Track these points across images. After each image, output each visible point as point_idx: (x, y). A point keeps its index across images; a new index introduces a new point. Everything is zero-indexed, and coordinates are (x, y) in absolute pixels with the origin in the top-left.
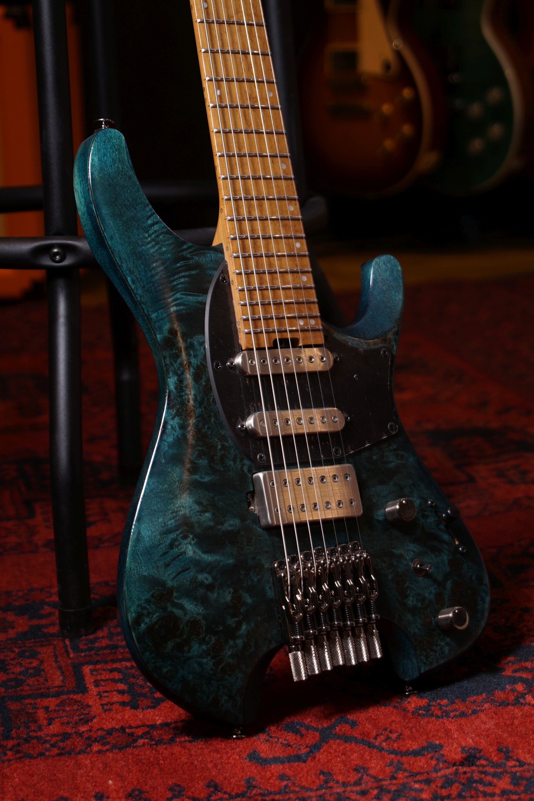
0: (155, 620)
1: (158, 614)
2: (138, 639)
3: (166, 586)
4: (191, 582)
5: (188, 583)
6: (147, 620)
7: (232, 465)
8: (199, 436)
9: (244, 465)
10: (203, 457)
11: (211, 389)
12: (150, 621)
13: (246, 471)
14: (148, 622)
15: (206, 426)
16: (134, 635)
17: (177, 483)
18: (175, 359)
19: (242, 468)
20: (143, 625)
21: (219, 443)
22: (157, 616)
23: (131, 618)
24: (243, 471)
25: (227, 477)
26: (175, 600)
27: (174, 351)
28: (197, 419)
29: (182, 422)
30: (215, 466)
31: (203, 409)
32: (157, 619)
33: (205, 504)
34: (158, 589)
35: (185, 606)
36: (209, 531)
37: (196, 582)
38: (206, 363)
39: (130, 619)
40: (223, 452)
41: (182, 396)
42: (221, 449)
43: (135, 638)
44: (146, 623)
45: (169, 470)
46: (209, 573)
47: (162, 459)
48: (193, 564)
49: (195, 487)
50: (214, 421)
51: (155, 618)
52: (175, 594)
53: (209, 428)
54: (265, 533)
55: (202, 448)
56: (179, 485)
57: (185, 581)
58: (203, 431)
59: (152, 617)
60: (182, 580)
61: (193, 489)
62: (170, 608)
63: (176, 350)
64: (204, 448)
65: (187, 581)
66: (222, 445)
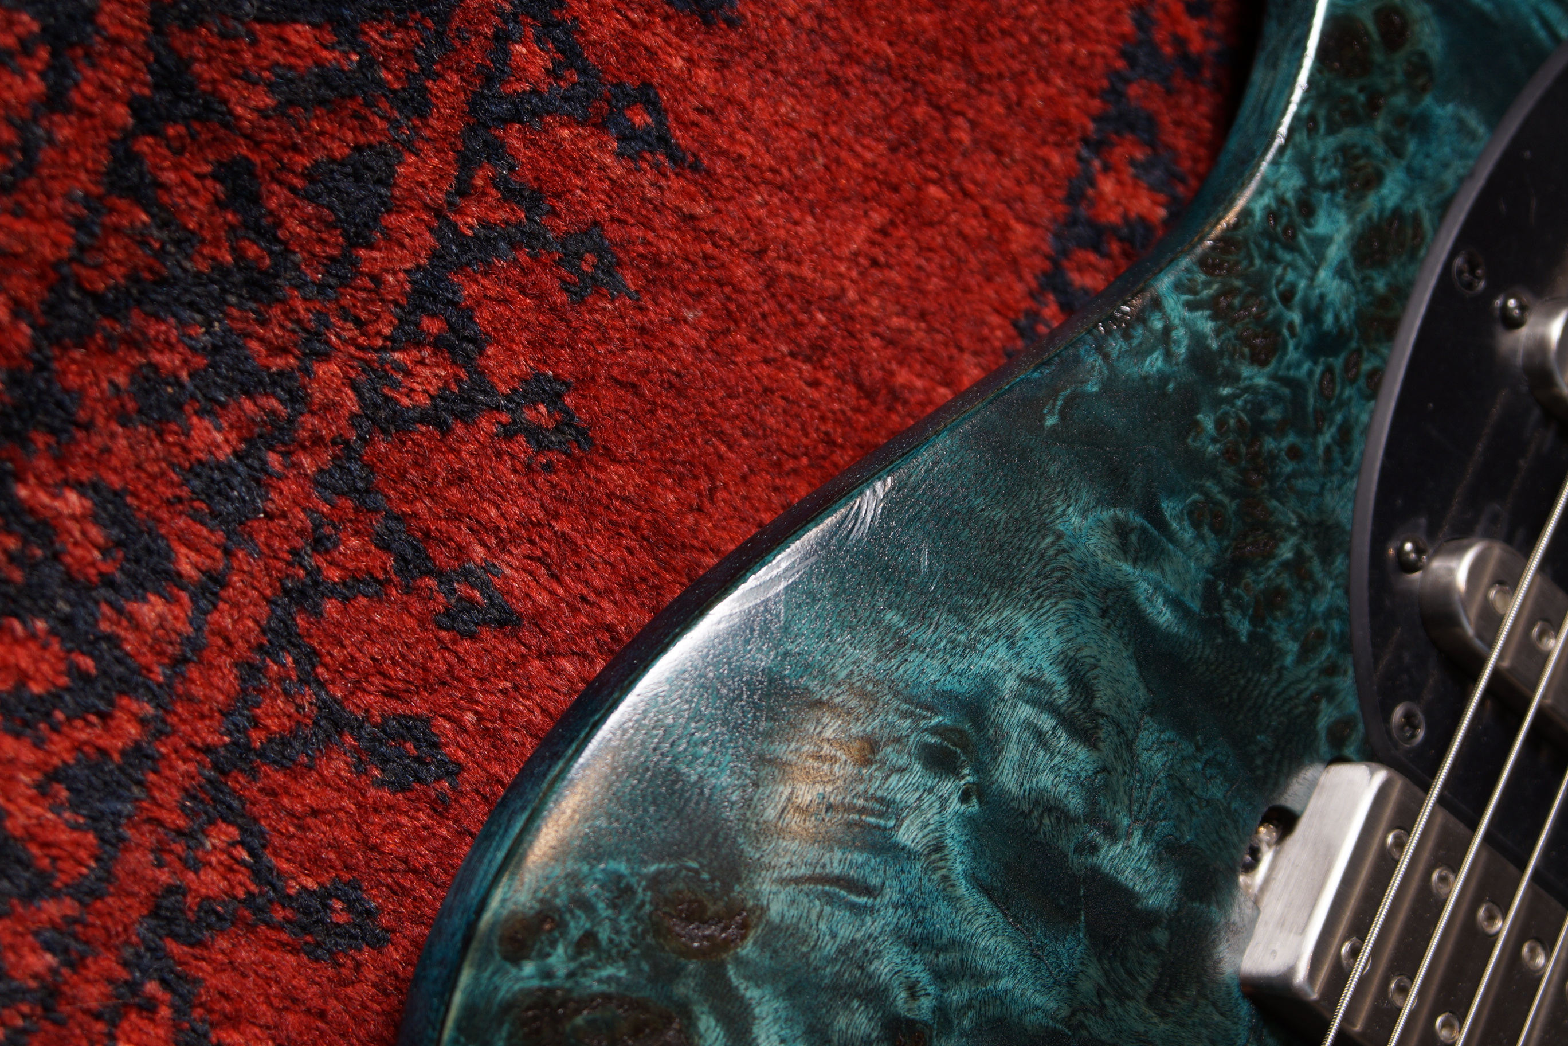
0: (596, 987)
1: (623, 973)
2: (470, 1011)
3: (737, 888)
4: (842, 951)
5: (830, 948)
6: (559, 959)
7: (1289, 660)
8: (1243, 449)
9: (1329, 694)
10: (1206, 530)
11: (1390, 329)
12: (571, 975)
13: (1323, 723)
14: (561, 971)
15: (1291, 438)
16: (465, 977)
17: (1049, 540)
18: (1337, 117)
19: (1314, 699)
20: (529, 968)
21: (1293, 540)
22: (610, 979)
23: (504, 901)
24: (1313, 715)
25: (1242, 682)
26: (731, 973)
27: (1353, 91)
28: (1275, 385)
29: (1215, 345)
30: (1227, 604)
31: (1318, 370)
32: (604, 987)
33: (1098, 703)
34: (697, 872)
35: (755, 1029)
36: (1046, 821)
37: (861, 968)
38: (1436, 230)
39: (494, 903)
40: (1286, 582)
41: (1277, 261)
42: (1286, 565)
43: (458, 998)
44: (547, 974)
45: (1054, 468)
46: (941, 976)
47: (1051, 412)
48: (902, 891)
49: (1104, 613)
50: (1328, 449)
51: (600, 981)
52: (748, 949)
53: (1294, 453)
54: (1245, 1008)
55: (1226, 500)
56: (1051, 552)
57: (823, 926)
58: (1270, 444)
59: (593, 965)
60: (813, 917)
61: (1093, 610)
62: (685, 988)
63: (1361, 90)
64: (1232, 506)
65: (834, 936)
66: (1299, 561)
